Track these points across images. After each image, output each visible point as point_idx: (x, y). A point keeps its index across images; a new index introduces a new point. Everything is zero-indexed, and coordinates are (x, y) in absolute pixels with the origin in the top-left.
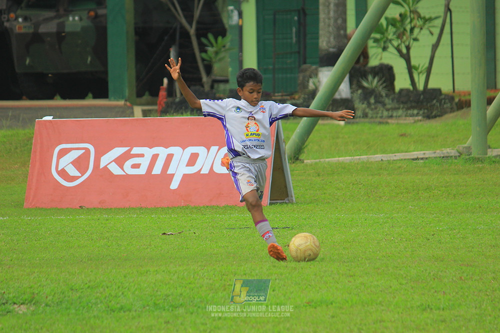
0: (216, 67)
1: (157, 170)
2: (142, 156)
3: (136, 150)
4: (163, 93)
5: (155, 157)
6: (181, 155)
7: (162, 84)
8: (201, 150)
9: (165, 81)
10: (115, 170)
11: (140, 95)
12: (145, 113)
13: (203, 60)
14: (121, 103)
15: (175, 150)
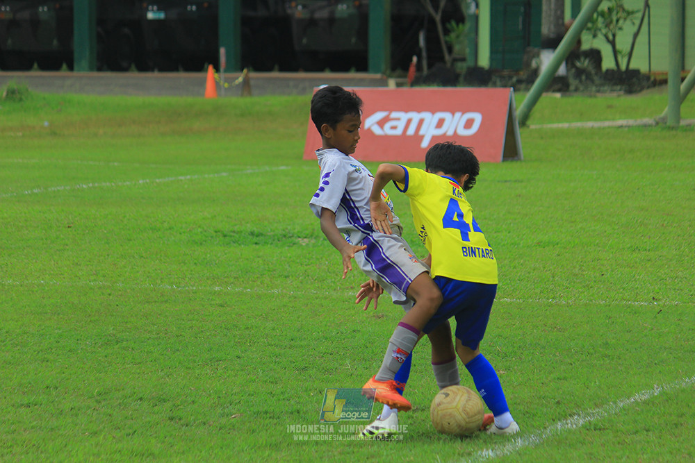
0: (457, 48)
1: (411, 131)
2: (398, 119)
3: (394, 115)
4: (412, 69)
5: (409, 121)
6: (430, 119)
7: (411, 60)
8: (446, 116)
9: (415, 59)
10: (377, 131)
11: (393, 69)
12: (399, 85)
13: (446, 42)
14: (378, 76)
15: (426, 115)
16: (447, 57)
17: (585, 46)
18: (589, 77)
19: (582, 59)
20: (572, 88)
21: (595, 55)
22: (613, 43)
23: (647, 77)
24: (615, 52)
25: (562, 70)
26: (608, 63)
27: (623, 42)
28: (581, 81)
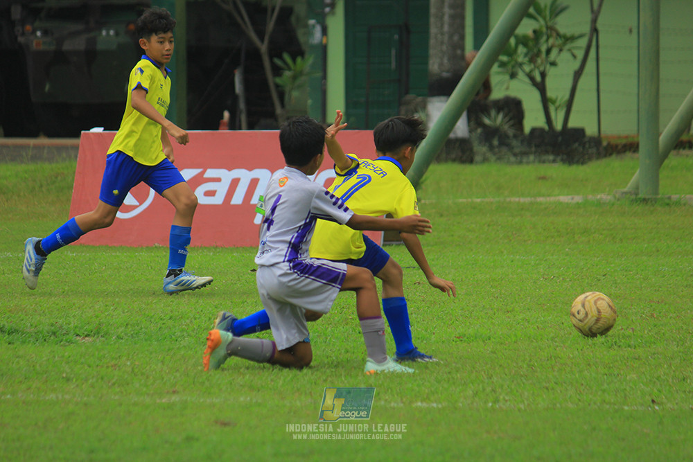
3: (211, 173)
7: (222, 118)
9: (226, 114)
13: (276, 85)
15: (261, 174)
16: (279, 110)
17: (497, 94)
18: (504, 140)
19: (493, 113)
20: (478, 158)
21: (513, 108)
22: (541, 87)
23: (597, 141)
24: (545, 101)
25: (461, 128)
26: (533, 119)
27: (558, 86)
28: (491, 148)
